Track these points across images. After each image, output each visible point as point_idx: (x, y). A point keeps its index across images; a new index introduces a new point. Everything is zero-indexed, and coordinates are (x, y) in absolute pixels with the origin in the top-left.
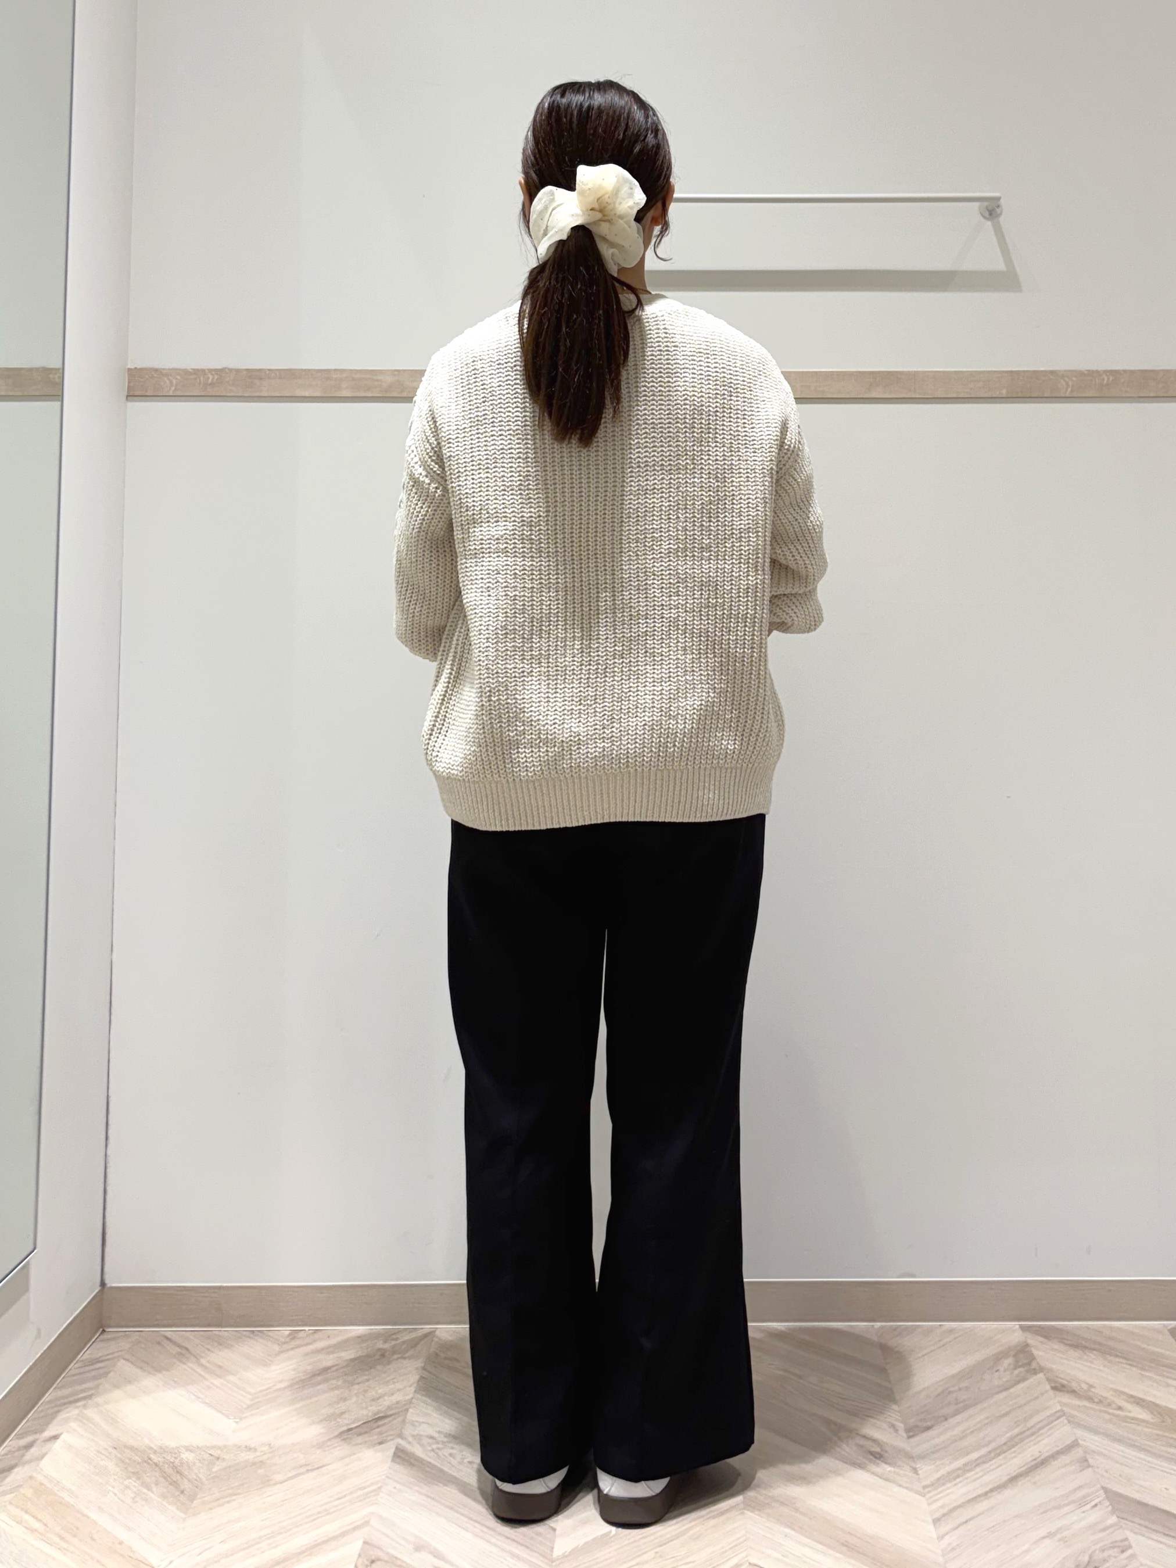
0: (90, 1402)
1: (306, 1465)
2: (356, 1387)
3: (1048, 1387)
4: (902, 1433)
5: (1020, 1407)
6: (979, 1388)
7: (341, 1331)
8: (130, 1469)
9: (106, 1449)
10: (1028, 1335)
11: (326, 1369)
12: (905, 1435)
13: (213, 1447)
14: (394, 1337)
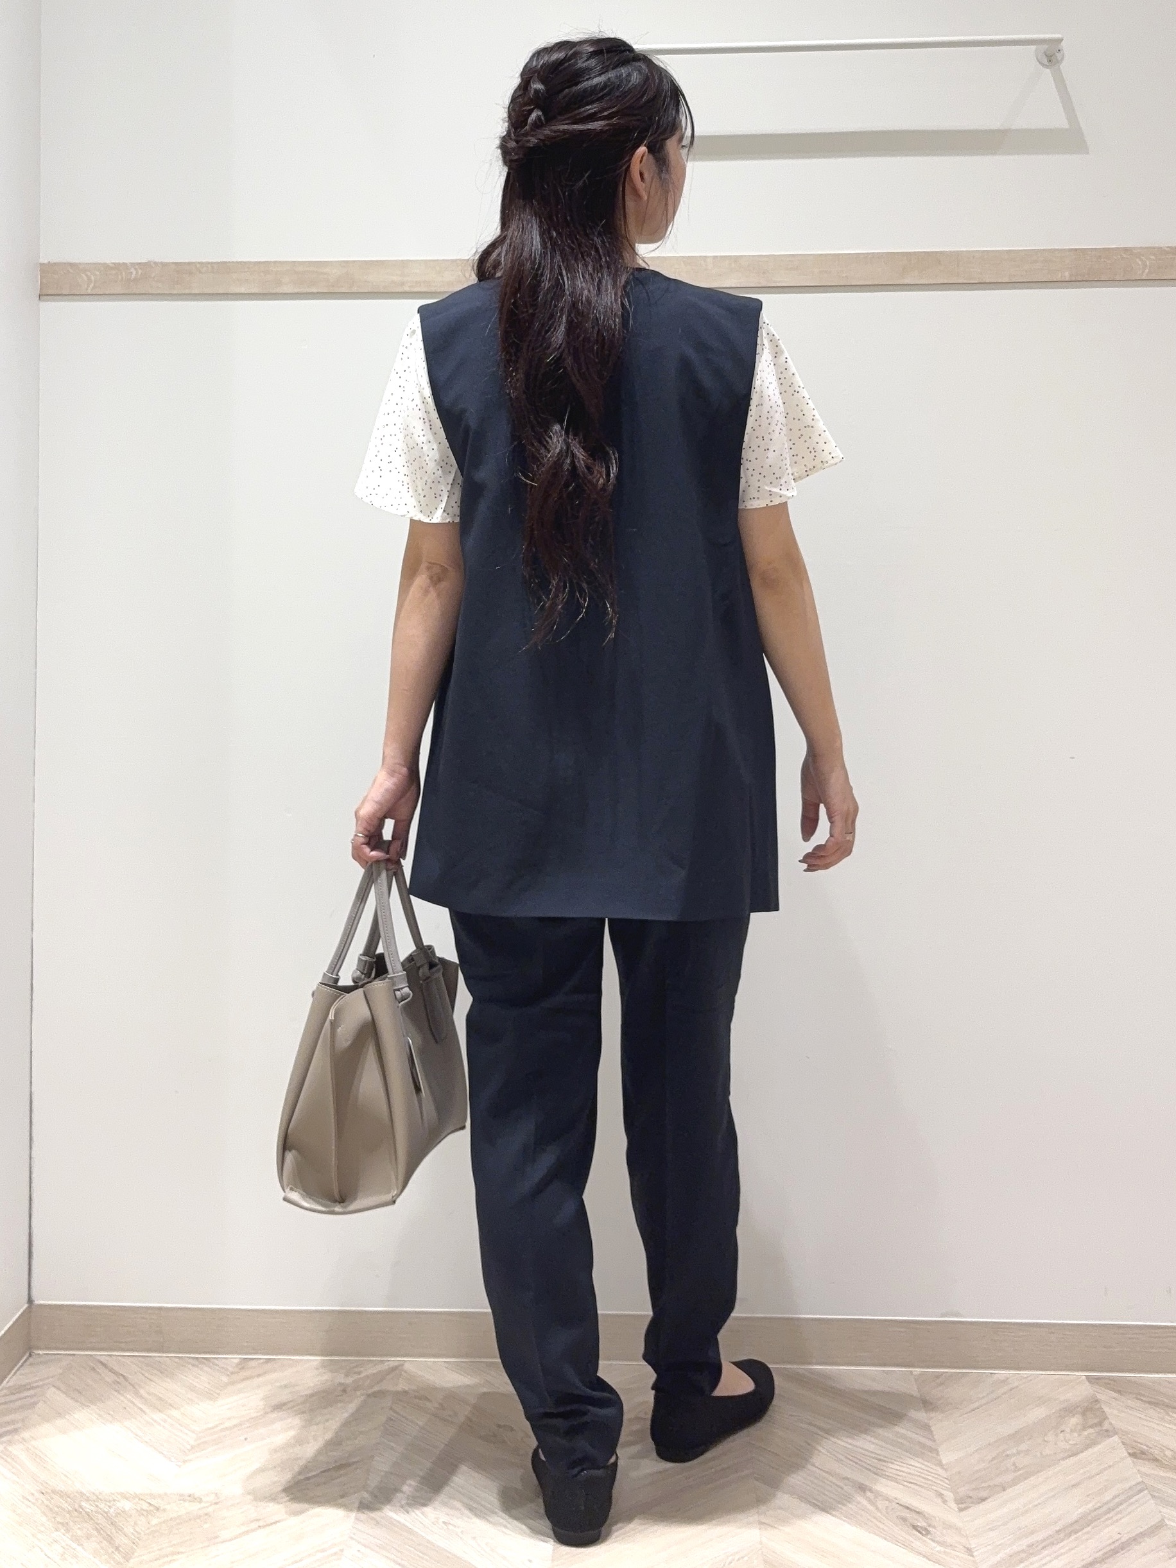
0: (16, 1437)
1: (258, 1520)
2: (315, 1427)
3: (1126, 1454)
5: (1090, 1478)
6: (1041, 1453)
7: (297, 1361)
8: (59, 1519)
9: (33, 1494)
10: (1096, 1387)
12: (954, 1506)
13: (151, 1495)
14: (358, 1369)
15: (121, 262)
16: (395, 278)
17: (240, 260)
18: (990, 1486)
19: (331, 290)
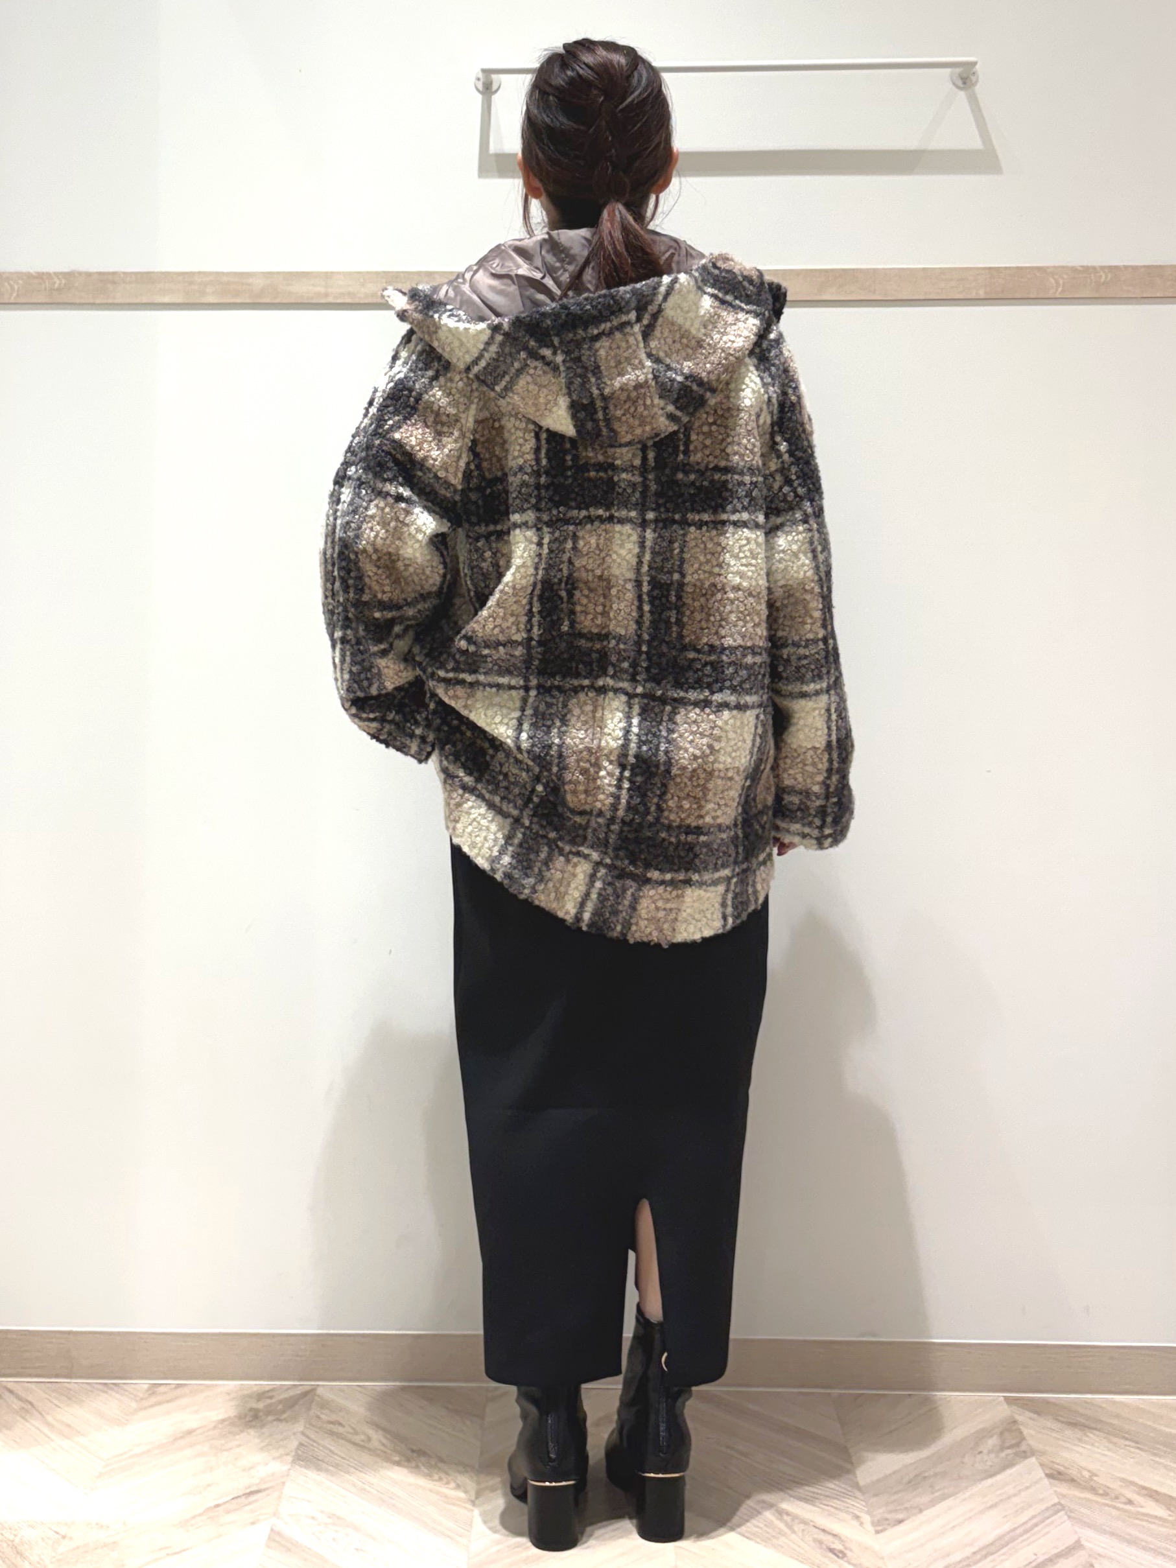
1: (166, 1548)
2: (226, 1453)
3: (1043, 1475)
4: (869, 1527)
5: (1009, 1498)
6: (959, 1475)
10: (1015, 1408)
11: (190, 1432)
12: (871, 1529)
14: (270, 1394)
15: (44, 270)
16: (318, 289)
17: (164, 270)
18: (906, 1509)
19: (256, 301)
